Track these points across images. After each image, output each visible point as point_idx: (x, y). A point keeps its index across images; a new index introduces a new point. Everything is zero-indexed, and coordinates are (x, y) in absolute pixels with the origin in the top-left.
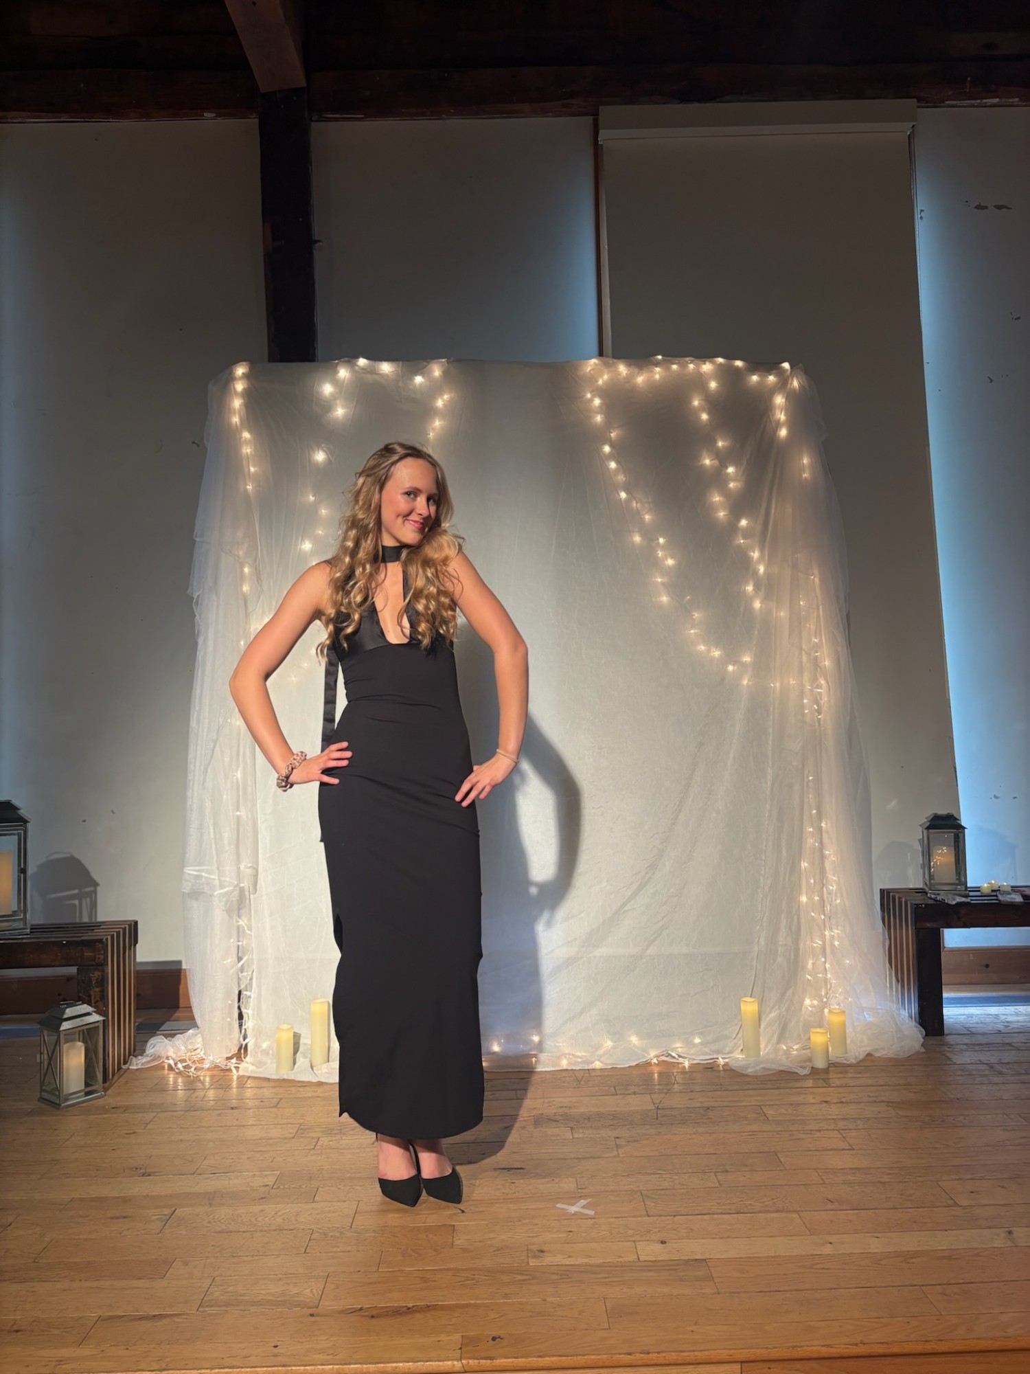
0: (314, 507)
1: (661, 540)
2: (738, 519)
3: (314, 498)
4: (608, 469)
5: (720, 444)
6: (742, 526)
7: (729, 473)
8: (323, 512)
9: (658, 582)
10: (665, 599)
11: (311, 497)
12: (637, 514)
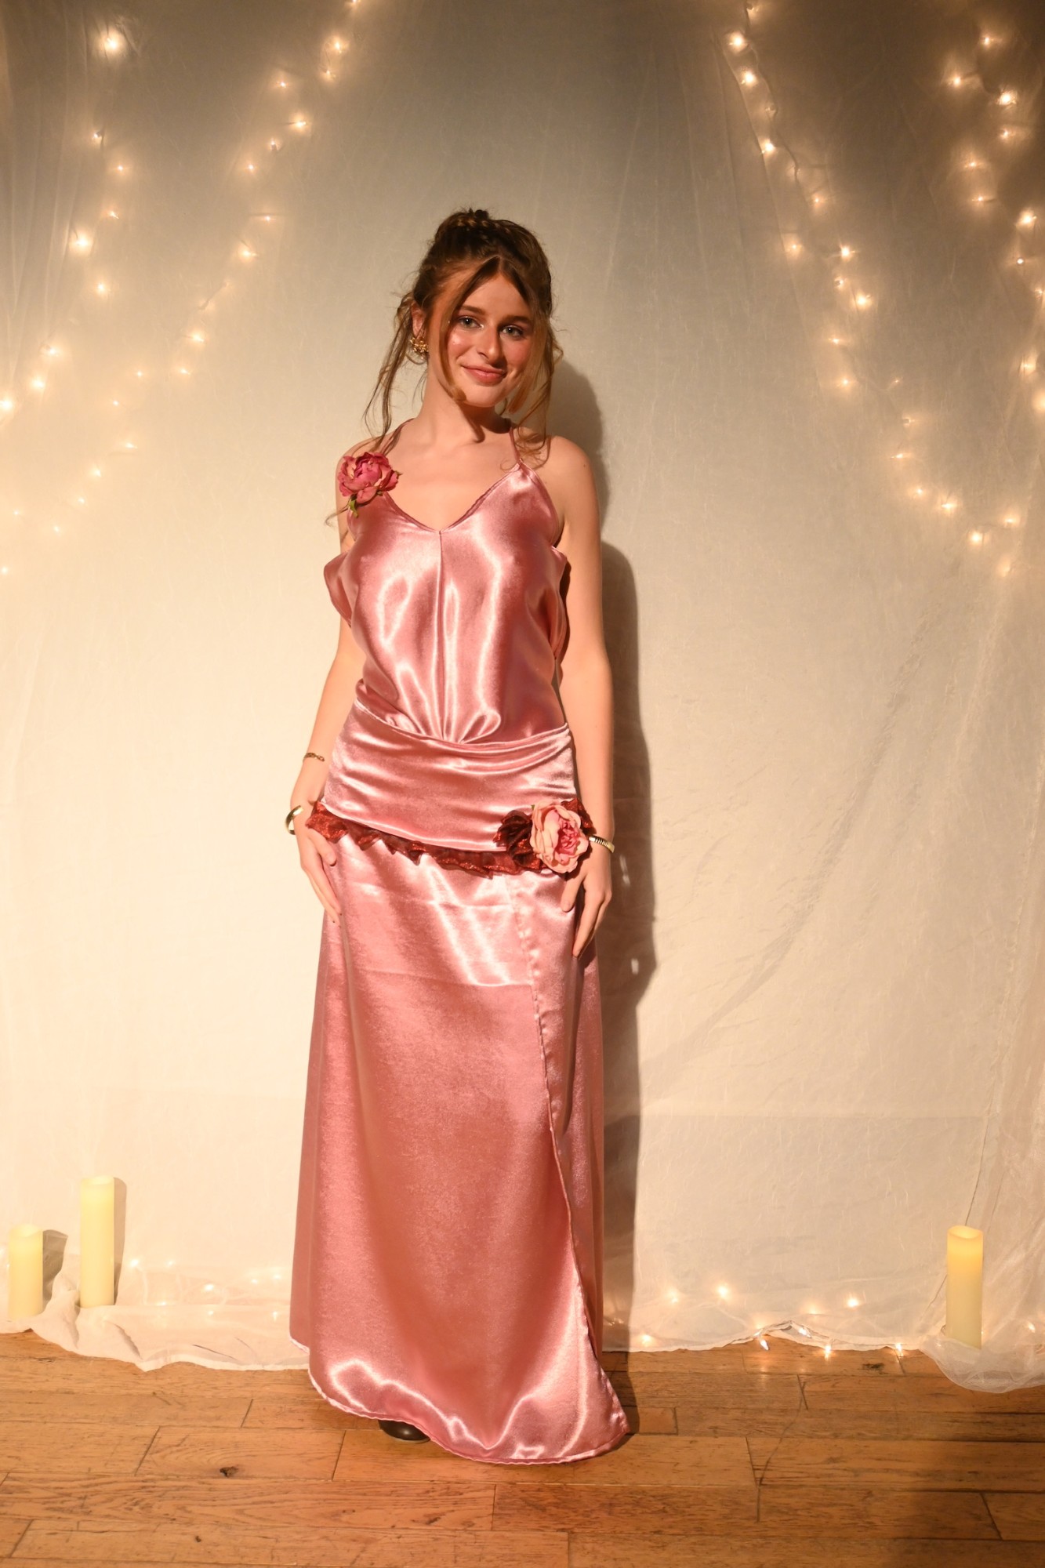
0: (99, 161)
1: (846, 252)
2: (1016, 215)
3: (101, 138)
4: (736, 84)
5: (987, 41)
6: (1025, 228)
7: (1003, 107)
8: (121, 169)
9: (832, 345)
10: (846, 383)
11: (96, 136)
12: (799, 193)
